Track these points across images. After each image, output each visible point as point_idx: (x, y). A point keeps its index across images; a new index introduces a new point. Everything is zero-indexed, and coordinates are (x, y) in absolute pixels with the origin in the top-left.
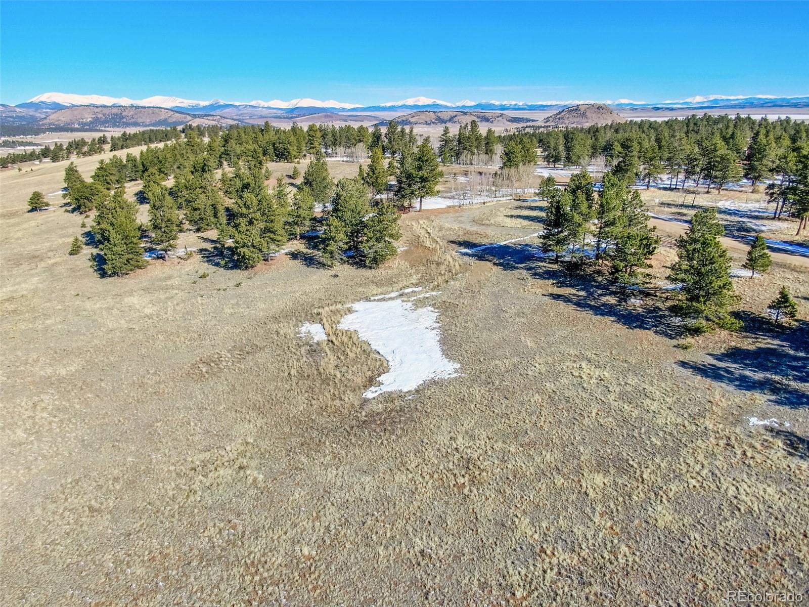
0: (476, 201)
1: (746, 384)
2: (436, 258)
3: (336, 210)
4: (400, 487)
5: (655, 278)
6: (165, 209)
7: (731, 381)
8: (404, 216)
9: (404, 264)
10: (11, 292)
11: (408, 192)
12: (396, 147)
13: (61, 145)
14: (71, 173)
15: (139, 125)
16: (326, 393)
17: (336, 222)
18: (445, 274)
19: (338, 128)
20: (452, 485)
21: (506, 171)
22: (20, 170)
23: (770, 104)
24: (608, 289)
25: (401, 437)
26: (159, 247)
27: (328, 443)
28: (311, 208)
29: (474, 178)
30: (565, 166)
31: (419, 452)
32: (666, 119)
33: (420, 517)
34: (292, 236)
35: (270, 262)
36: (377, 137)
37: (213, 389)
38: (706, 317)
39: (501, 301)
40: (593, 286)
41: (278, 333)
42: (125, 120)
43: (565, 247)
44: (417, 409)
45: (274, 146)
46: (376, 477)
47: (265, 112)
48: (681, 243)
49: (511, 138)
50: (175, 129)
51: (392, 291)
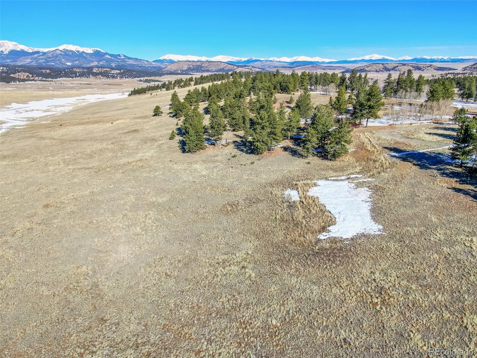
0: (405, 123)
2: (374, 158)
3: (313, 124)
4: (335, 296)
6: (218, 118)
8: (355, 129)
9: (352, 160)
11: (359, 115)
12: (355, 86)
13: (171, 82)
14: (175, 96)
15: (210, 71)
16: (296, 232)
17: (312, 131)
18: (378, 168)
19: (319, 74)
20: (369, 302)
21: (429, 104)
22: (151, 94)
25: (339, 266)
26: (213, 139)
27: (293, 262)
28: (298, 121)
29: (406, 107)
31: (349, 277)
33: (346, 317)
34: (285, 137)
35: (272, 152)
36: (343, 80)
37: (233, 221)
39: (416, 189)
41: (272, 193)
42: (203, 69)
44: (351, 250)
45: (280, 84)
46: (321, 287)
47: (277, 64)
49: (436, 81)
50: (227, 74)
51: (343, 176)
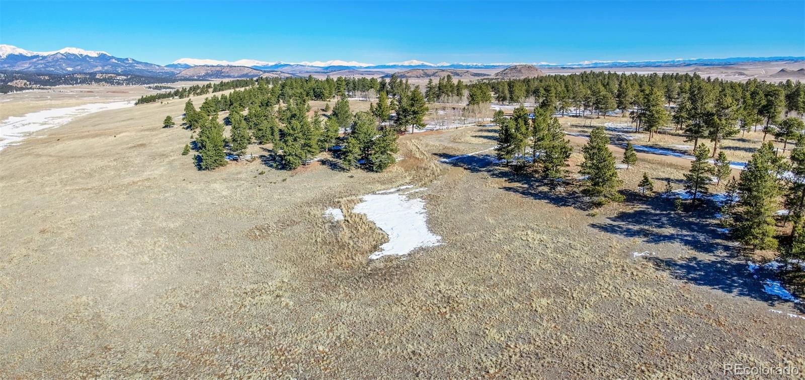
0: (451, 127)
1: (630, 233)
2: (424, 165)
3: (353, 133)
5: (572, 173)
6: (241, 129)
7: (621, 232)
8: (401, 137)
9: (400, 170)
10: (149, 175)
11: (404, 121)
12: (396, 91)
13: (186, 89)
14: (189, 105)
15: (231, 77)
16: (342, 255)
17: (353, 141)
18: (430, 176)
19: (357, 79)
21: (471, 107)
22: (162, 103)
23: (625, 66)
24: (542, 182)
25: (397, 284)
26: (235, 153)
27: (341, 286)
28: (336, 131)
29: (449, 111)
30: (509, 103)
31: (411, 293)
32: (570, 74)
33: (412, 332)
34: (323, 149)
35: (307, 166)
36: (383, 85)
37: (262, 247)
38: (604, 195)
39: (470, 194)
40: (532, 181)
41: (309, 213)
42: (223, 74)
43: (512, 155)
44: (409, 266)
45: (314, 90)
46: (378, 308)
47: (309, 69)
48: (586, 150)
49: (473, 86)
50: (252, 80)
51: (392, 188)
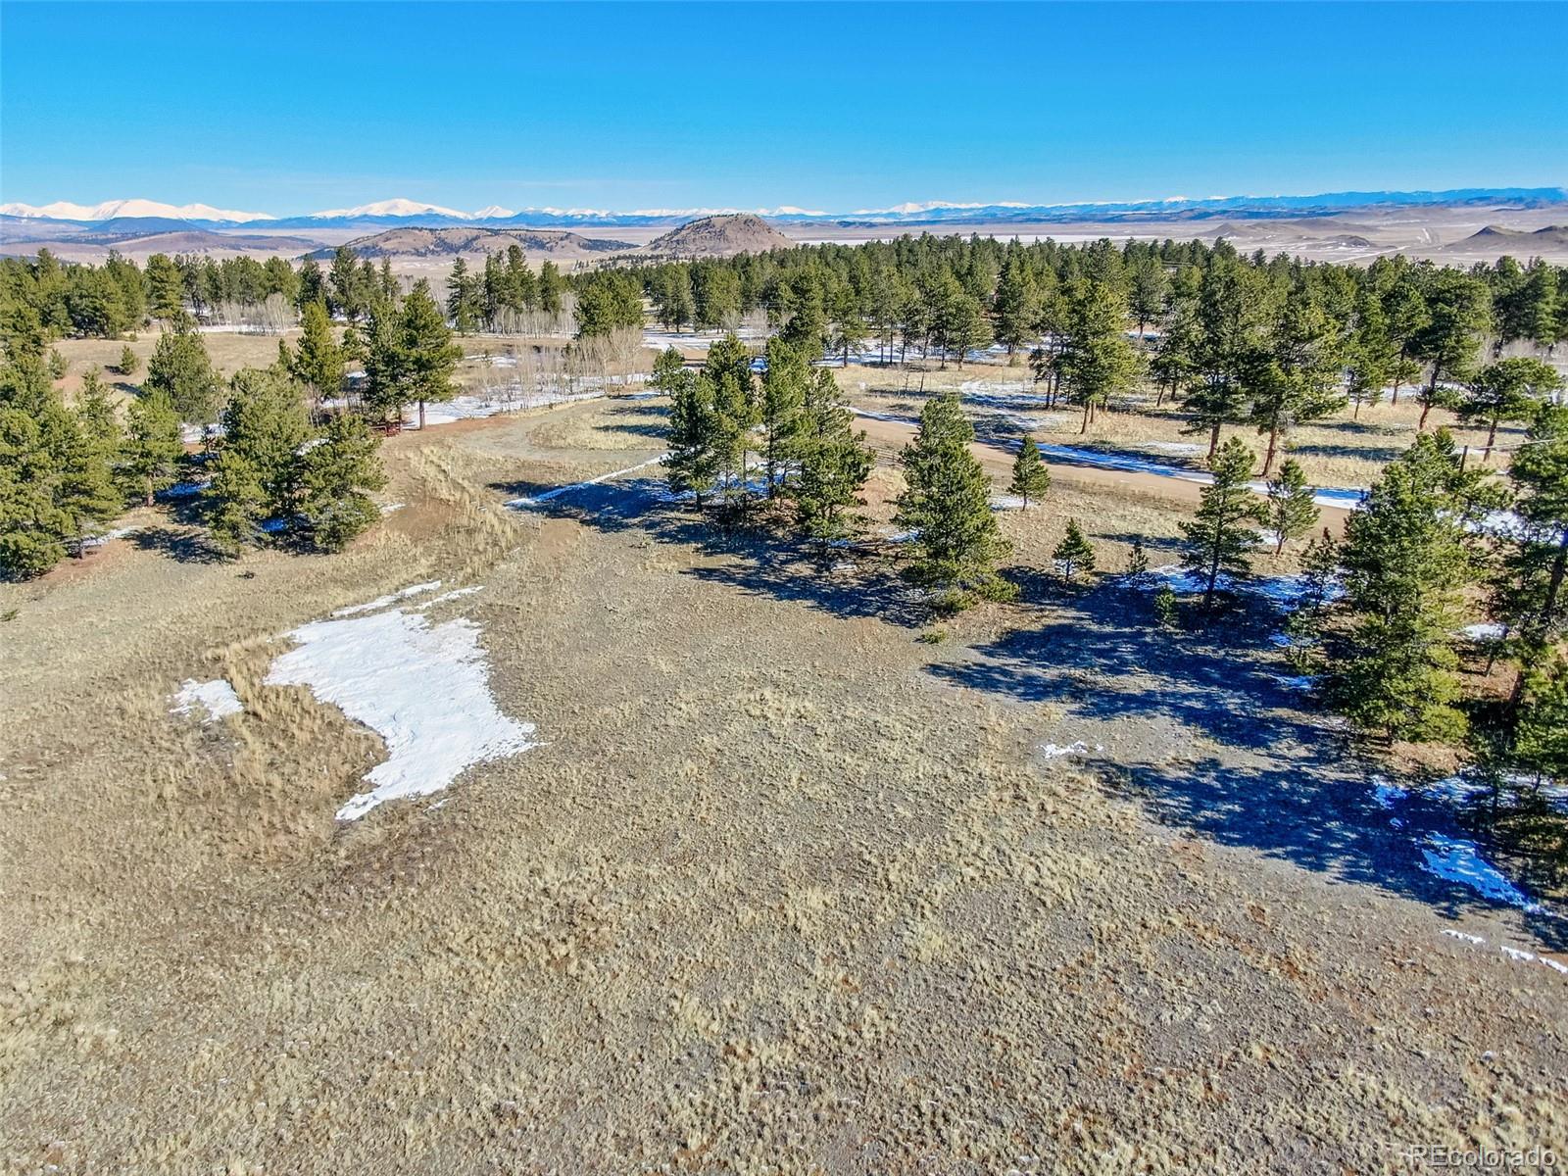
0: (534, 404)
1: (1035, 690)
2: (465, 521)
3: (233, 437)
4: (437, 988)
5: (874, 522)
7: (1011, 688)
8: (387, 441)
9: (400, 539)
11: (391, 391)
12: (356, 301)
16: (251, 825)
17: (238, 463)
18: (485, 550)
19: (220, 263)
20: (543, 963)
21: (587, 343)
23: (1021, 218)
24: (796, 551)
25: (428, 888)
27: (266, 929)
28: (174, 435)
29: (525, 357)
30: (696, 329)
31: (469, 910)
32: (863, 243)
33: (486, 1039)
34: (135, 498)
35: (86, 559)
36: (312, 282)
38: (962, 583)
39: (602, 593)
40: (769, 548)
41: (122, 712)
43: (711, 480)
44: (456, 825)
45: (67, 303)
46: (383, 978)
48: (909, 458)
49: (591, 279)
51: (379, 595)
